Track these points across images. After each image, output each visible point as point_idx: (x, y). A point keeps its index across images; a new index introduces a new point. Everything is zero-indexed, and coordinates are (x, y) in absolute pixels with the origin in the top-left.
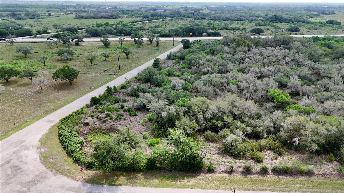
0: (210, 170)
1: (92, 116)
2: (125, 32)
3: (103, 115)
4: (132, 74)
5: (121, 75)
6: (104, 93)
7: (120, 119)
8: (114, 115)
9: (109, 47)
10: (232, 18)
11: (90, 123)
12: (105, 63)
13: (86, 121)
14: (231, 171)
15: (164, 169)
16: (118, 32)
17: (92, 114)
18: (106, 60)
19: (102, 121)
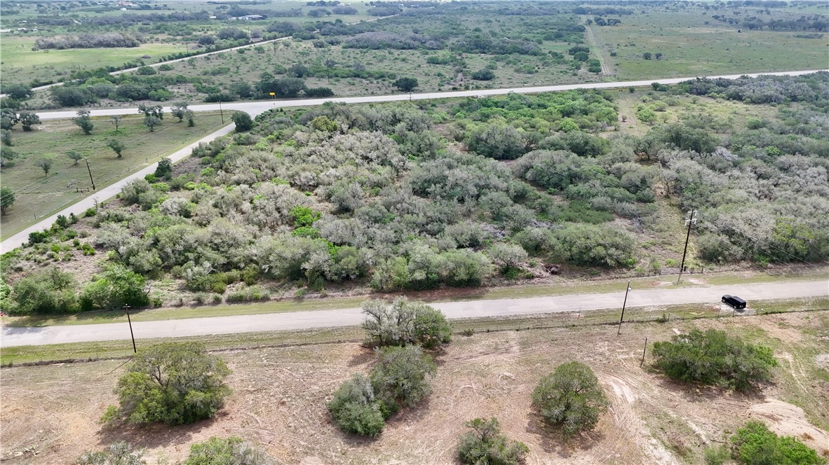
0: (158, 305)
1: (28, 259)
2: (135, 94)
3: (45, 257)
4: (114, 188)
5: (95, 192)
6: (53, 225)
7: (69, 260)
8: (61, 256)
9: (90, 132)
10: (394, 43)
11: (25, 268)
12: (75, 169)
13: (19, 265)
14: (180, 305)
15: (103, 308)
16: (119, 95)
17: (29, 256)
18: (76, 164)
19: (42, 264)
